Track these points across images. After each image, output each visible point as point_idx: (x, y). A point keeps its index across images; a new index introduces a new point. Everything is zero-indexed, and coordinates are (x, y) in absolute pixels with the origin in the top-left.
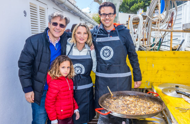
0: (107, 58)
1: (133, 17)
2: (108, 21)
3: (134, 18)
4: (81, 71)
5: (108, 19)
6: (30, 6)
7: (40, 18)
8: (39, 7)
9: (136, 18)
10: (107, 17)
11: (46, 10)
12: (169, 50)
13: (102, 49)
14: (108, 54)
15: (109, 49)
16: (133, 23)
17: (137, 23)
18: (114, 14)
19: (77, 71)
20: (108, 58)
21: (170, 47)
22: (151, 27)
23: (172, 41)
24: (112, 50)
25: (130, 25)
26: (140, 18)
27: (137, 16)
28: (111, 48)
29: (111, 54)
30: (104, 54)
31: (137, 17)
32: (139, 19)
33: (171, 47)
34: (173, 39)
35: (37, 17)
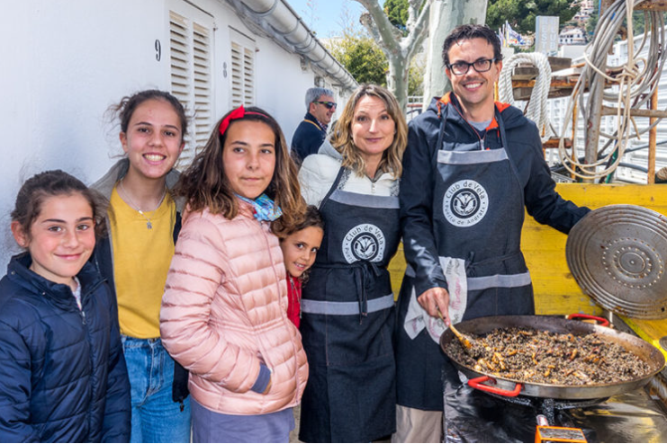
0: (465, 220)
1: (515, 62)
2: (474, 86)
3: (517, 65)
4: (374, 250)
5: (475, 78)
6: (171, 23)
7: (195, 64)
8: (194, 28)
9: (524, 66)
10: (471, 72)
11: (210, 34)
12: (646, 182)
13: (450, 189)
14: (470, 207)
15: (476, 190)
16: (513, 81)
17: (527, 82)
18: (496, 62)
19: (363, 250)
20: (470, 219)
21: (646, 171)
22: (601, 102)
23: (654, 149)
24: (485, 194)
25: (503, 90)
26: (538, 66)
27: (530, 58)
28: (481, 187)
29: (480, 208)
30: (456, 205)
31: (529, 61)
32: (538, 69)
33: (651, 170)
34: (658, 140)
35: (183, 61)
